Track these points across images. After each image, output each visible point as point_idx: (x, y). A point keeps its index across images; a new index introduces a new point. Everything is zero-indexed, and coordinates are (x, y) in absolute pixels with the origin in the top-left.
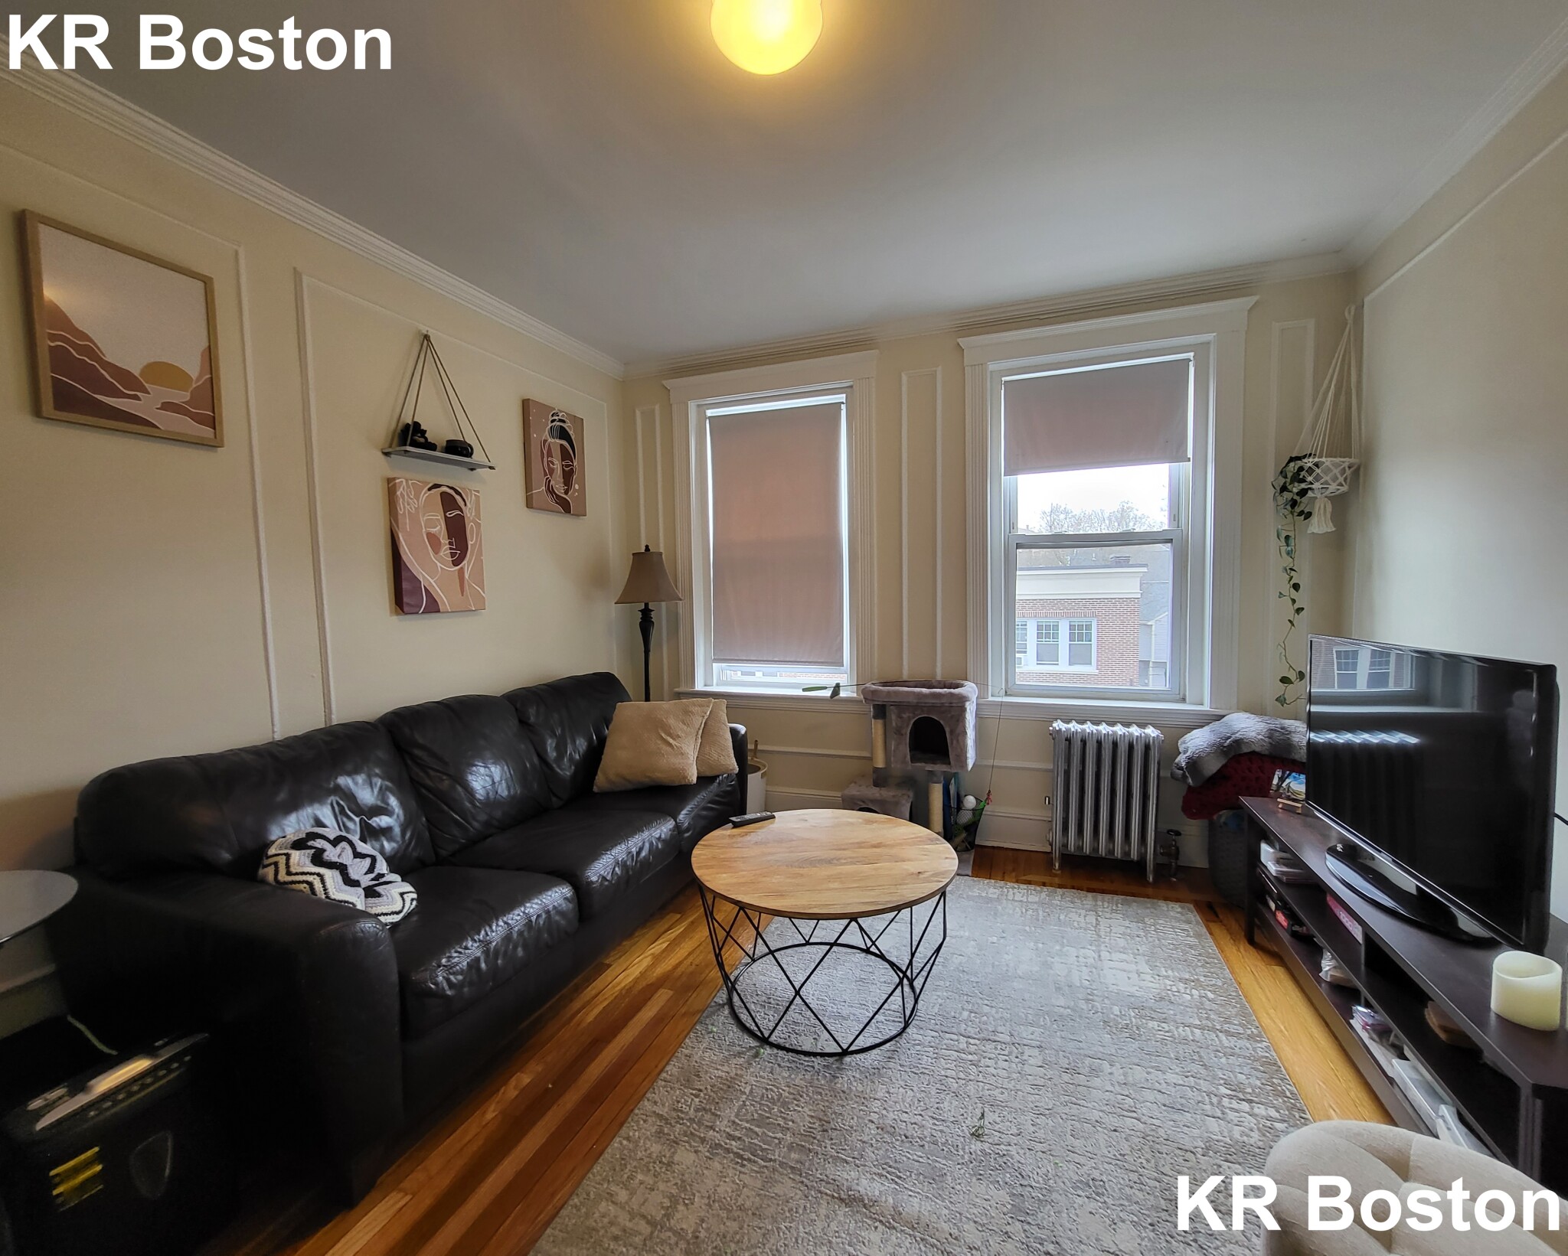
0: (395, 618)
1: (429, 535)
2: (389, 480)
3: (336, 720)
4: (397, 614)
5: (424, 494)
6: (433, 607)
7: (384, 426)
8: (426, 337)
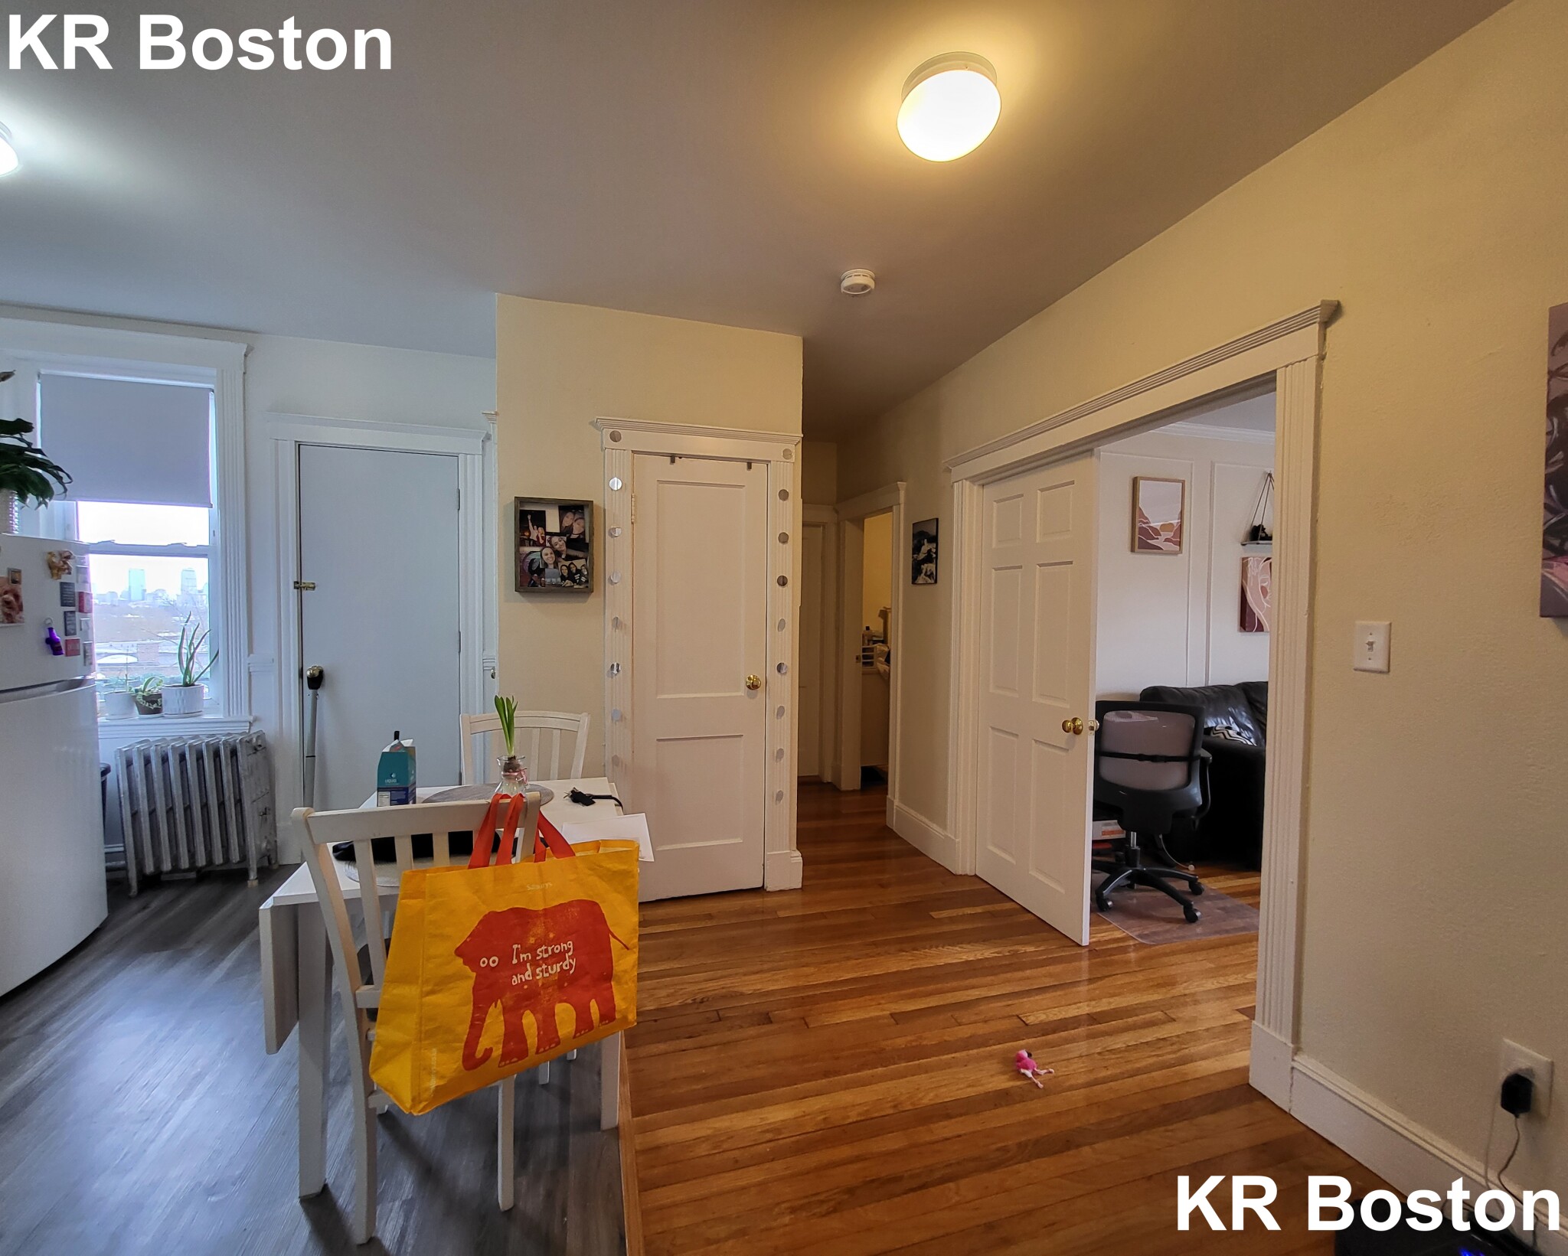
0: (1240, 633)
1: (1262, 587)
2: (1243, 559)
3: (1210, 684)
4: (1241, 631)
5: (1261, 565)
6: (1260, 628)
7: (1244, 529)
8: (1270, 475)
